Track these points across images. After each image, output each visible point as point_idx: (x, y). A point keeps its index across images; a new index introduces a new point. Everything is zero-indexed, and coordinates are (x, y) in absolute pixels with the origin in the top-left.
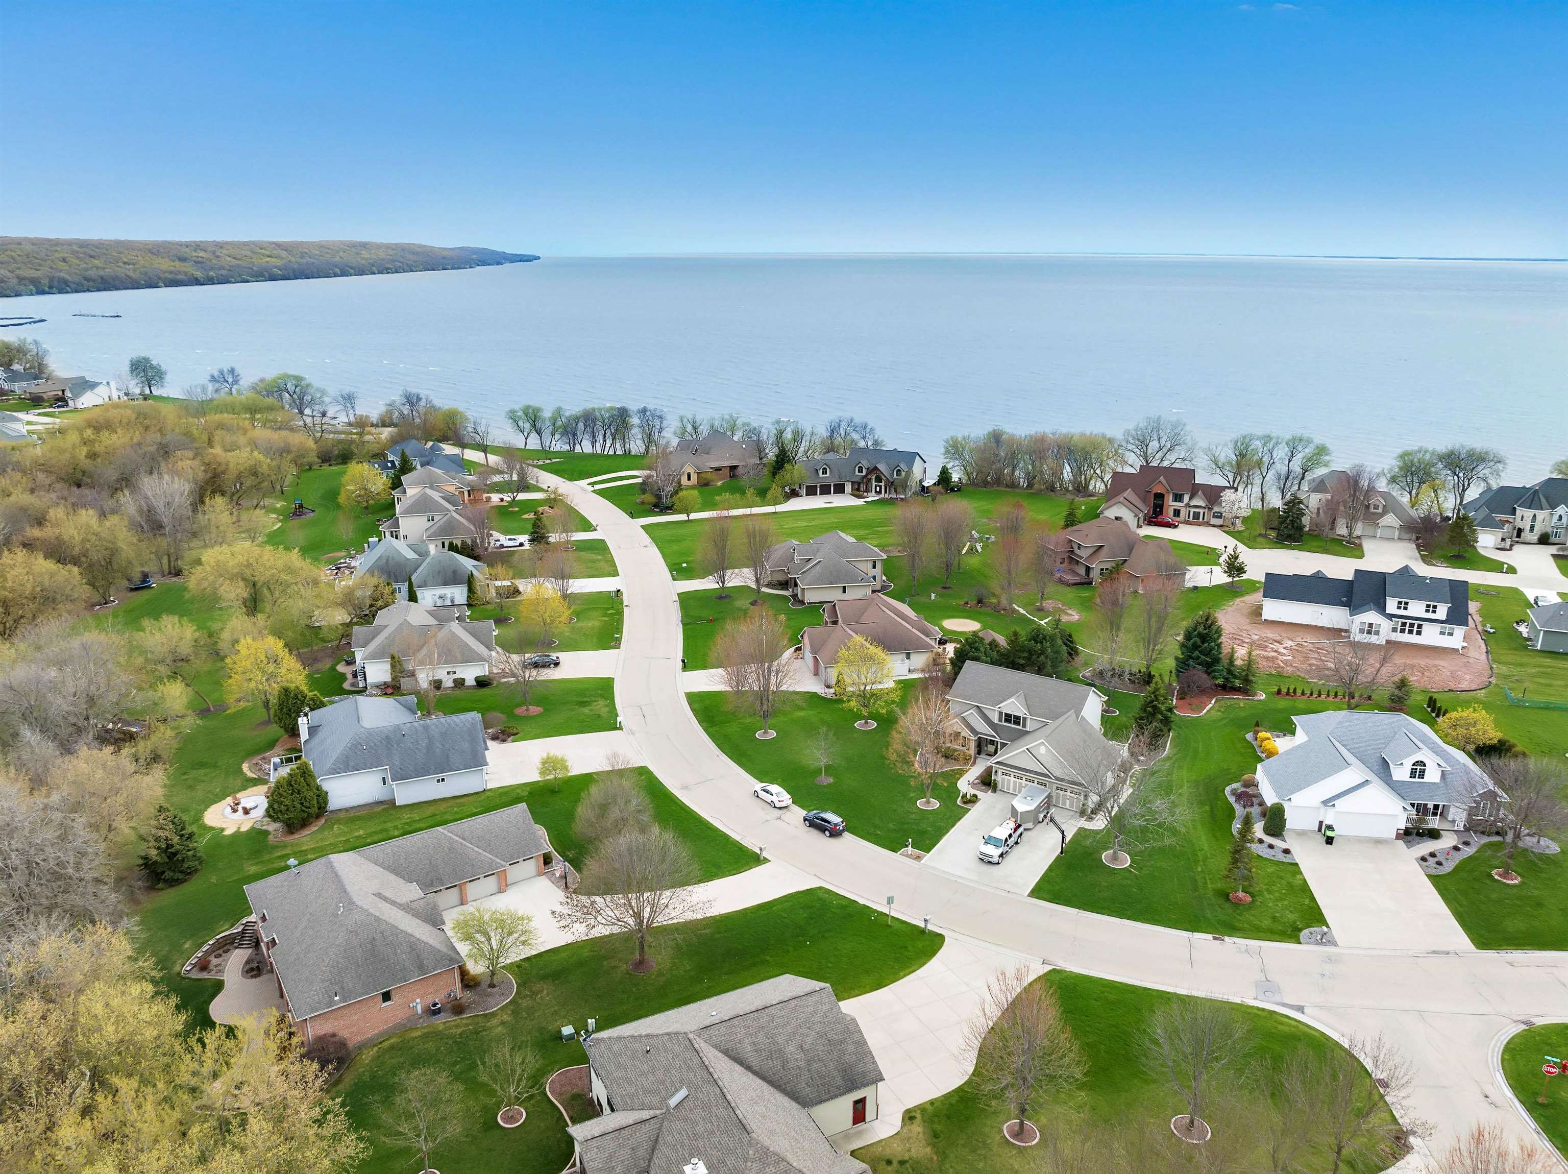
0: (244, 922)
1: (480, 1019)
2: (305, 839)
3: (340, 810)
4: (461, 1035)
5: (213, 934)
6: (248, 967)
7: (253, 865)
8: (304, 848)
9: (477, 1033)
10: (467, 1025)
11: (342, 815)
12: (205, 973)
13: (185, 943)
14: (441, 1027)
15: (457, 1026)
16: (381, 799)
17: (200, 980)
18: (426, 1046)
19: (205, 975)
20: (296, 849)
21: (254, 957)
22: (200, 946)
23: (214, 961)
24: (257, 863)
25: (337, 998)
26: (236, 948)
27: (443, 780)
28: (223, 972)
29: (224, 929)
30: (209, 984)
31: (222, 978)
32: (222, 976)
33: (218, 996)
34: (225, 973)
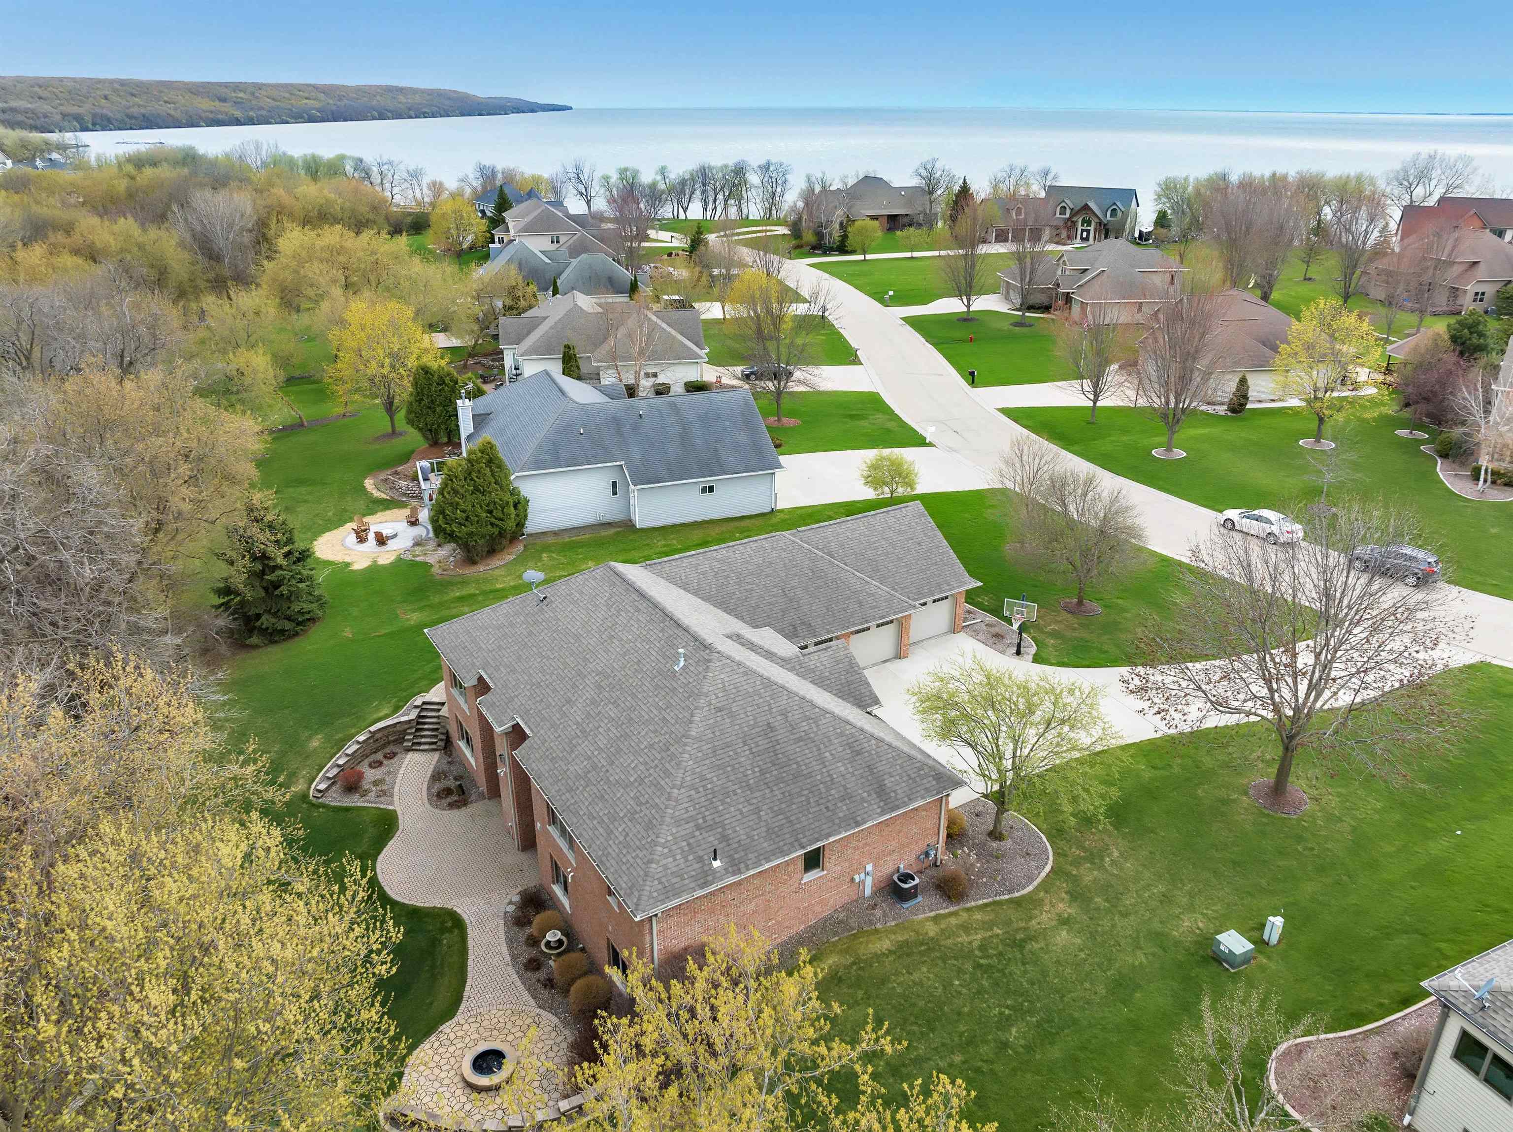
0: (419, 702)
1: (1013, 914)
2: (497, 572)
3: (544, 533)
4: (982, 948)
5: (364, 724)
6: (437, 787)
7: (414, 611)
8: (498, 586)
9: (1020, 945)
10: (988, 926)
11: (551, 540)
12: (356, 797)
13: (310, 738)
14: (932, 930)
15: (966, 928)
16: (609, 518)
17: (347, 809)
18: (916, 976)
19: (355, 801)
20: (488, 587)
21: (446, 767)
22: (340, 745)
23: (370, 774)
24: (421, 609)
25: (716, 864)
26: (408, 750)
27: (711, 489)
28: (392, 796)
29: (381, 714)
30: (367, 819)
31: (391, 808)
32: (391, 803)
33: (390, 843)
34: (396, 797)
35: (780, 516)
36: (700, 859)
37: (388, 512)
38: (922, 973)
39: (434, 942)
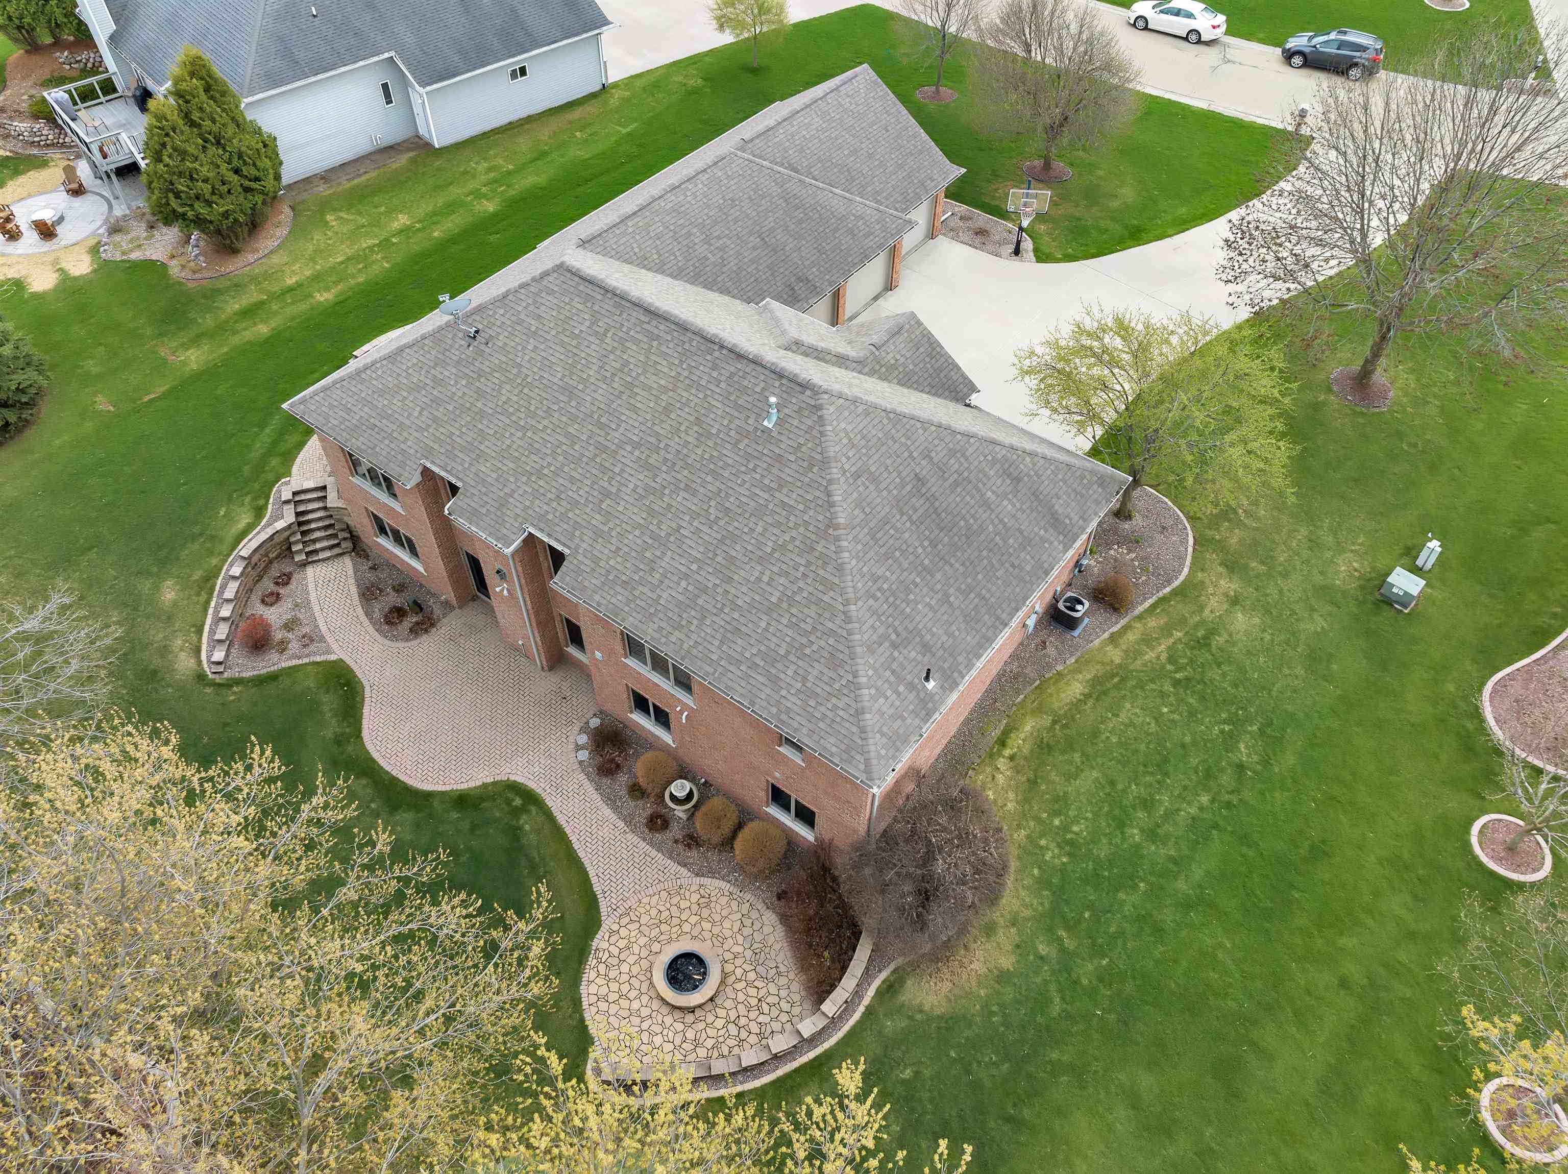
0: (287, 495)
1: (1179, 608)
2: (276, 260)
3: (307, 180)
4: (1171, 660)
5: (224, 548)
6: (378, 609)
7: (185, 346)
8: (290, 281)
9: (1204, 643)
10: (1167, 631)
11: (323, 190)
12: (274, 656)
13: (156, 587)
14: (1115, 655)
15: (1147, 641)
16: (389, 140)
17: (273, 677)
18: (1123, 717)
19: (273, 662)
20: (276, 288)
21: (371, 576)
22: (207, 584)
23: (274, 615)
24: (196, 341)
25: (931, 685)
26: (304, 565)
27: (523, 71)
28: (322, 639)
29: (241, 525)
30: (311, 683)
31: (333, 657)
32: (329, 651)
33: (366, 710)
34: (330, 640)
35: (617, 94)
36: (911, 687)
37: (22, 179)
38: (1129, 711)
39: (515, 833)
